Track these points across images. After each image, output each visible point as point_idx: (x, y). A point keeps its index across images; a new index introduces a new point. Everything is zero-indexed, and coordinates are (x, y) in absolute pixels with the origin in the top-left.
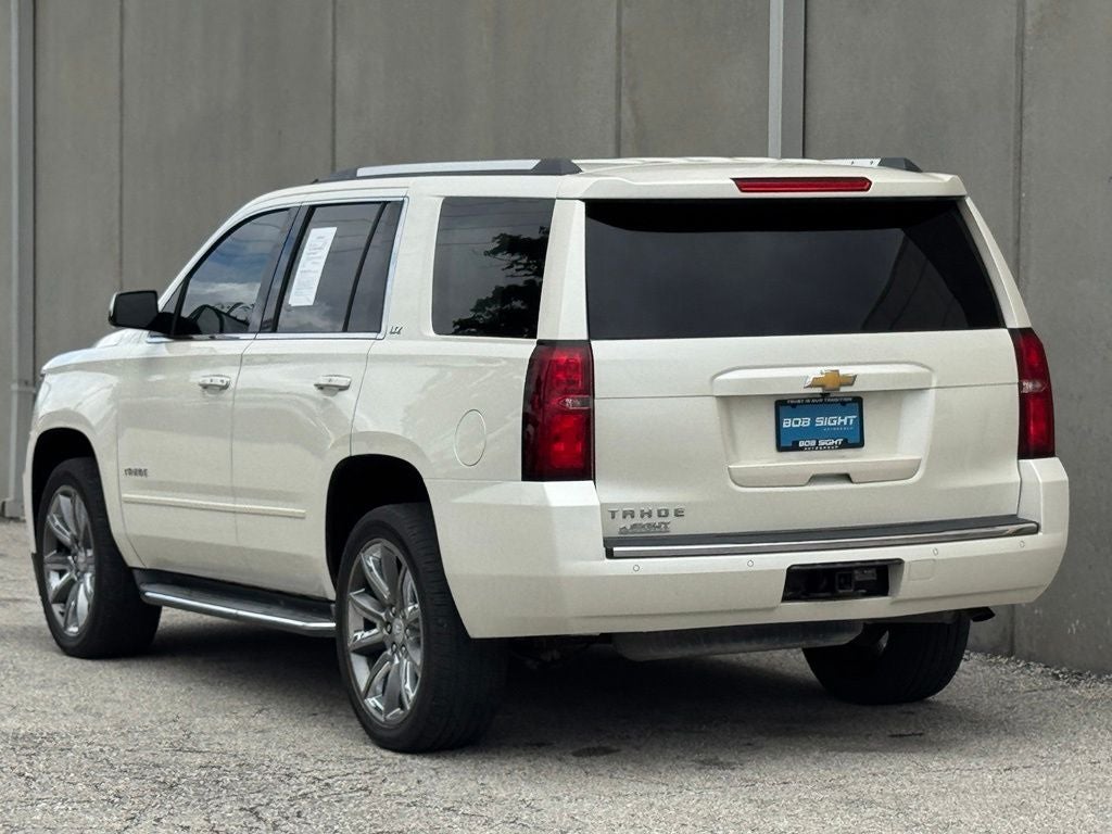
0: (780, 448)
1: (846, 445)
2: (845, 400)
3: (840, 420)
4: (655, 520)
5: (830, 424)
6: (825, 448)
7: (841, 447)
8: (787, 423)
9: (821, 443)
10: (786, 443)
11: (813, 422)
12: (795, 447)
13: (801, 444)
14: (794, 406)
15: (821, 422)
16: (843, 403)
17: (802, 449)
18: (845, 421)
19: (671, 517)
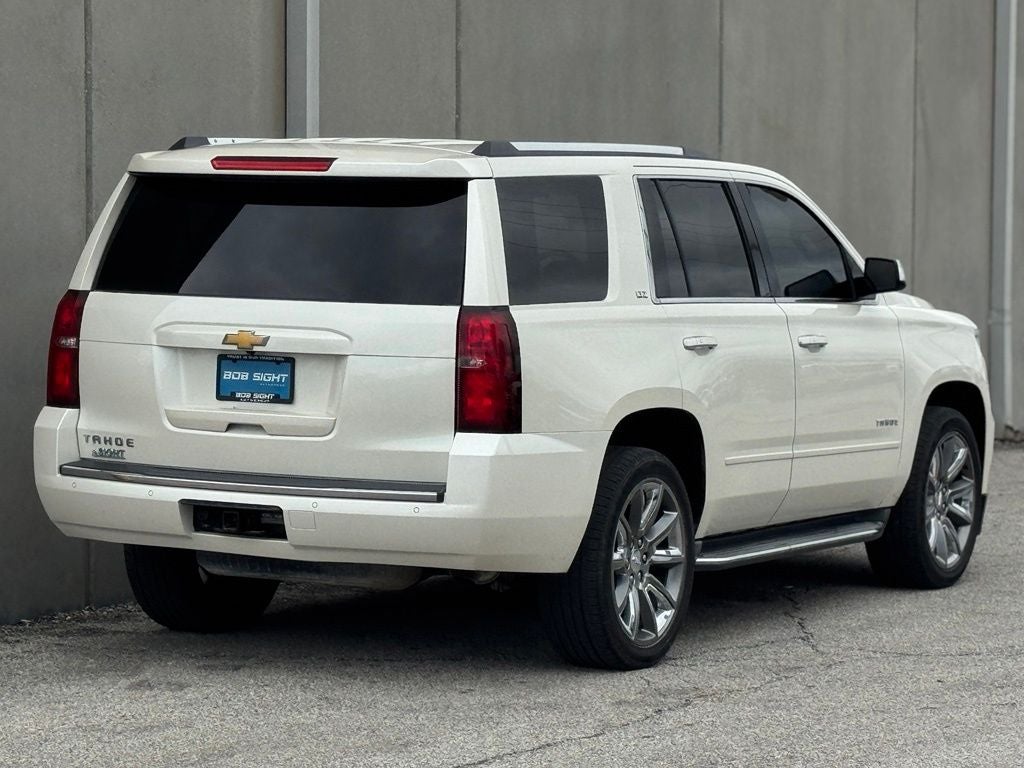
0: (220, 397)
1: (277, 400)
2: (279, 359)
3: (274, 377)
4: (114, 447)
5: (265, 380)
6: (258, 401)
7: (271, 401)
8: (228, 375)
9: (256, 396)
10: (225, 393)
11: (251, 377)
12: (232, 398)
13: (238, 395)
14: (235, 360)
15: (258, 377)
16: (278, 362)
17: (238, 400)
18: (278, 378)
19: (125, 447)
